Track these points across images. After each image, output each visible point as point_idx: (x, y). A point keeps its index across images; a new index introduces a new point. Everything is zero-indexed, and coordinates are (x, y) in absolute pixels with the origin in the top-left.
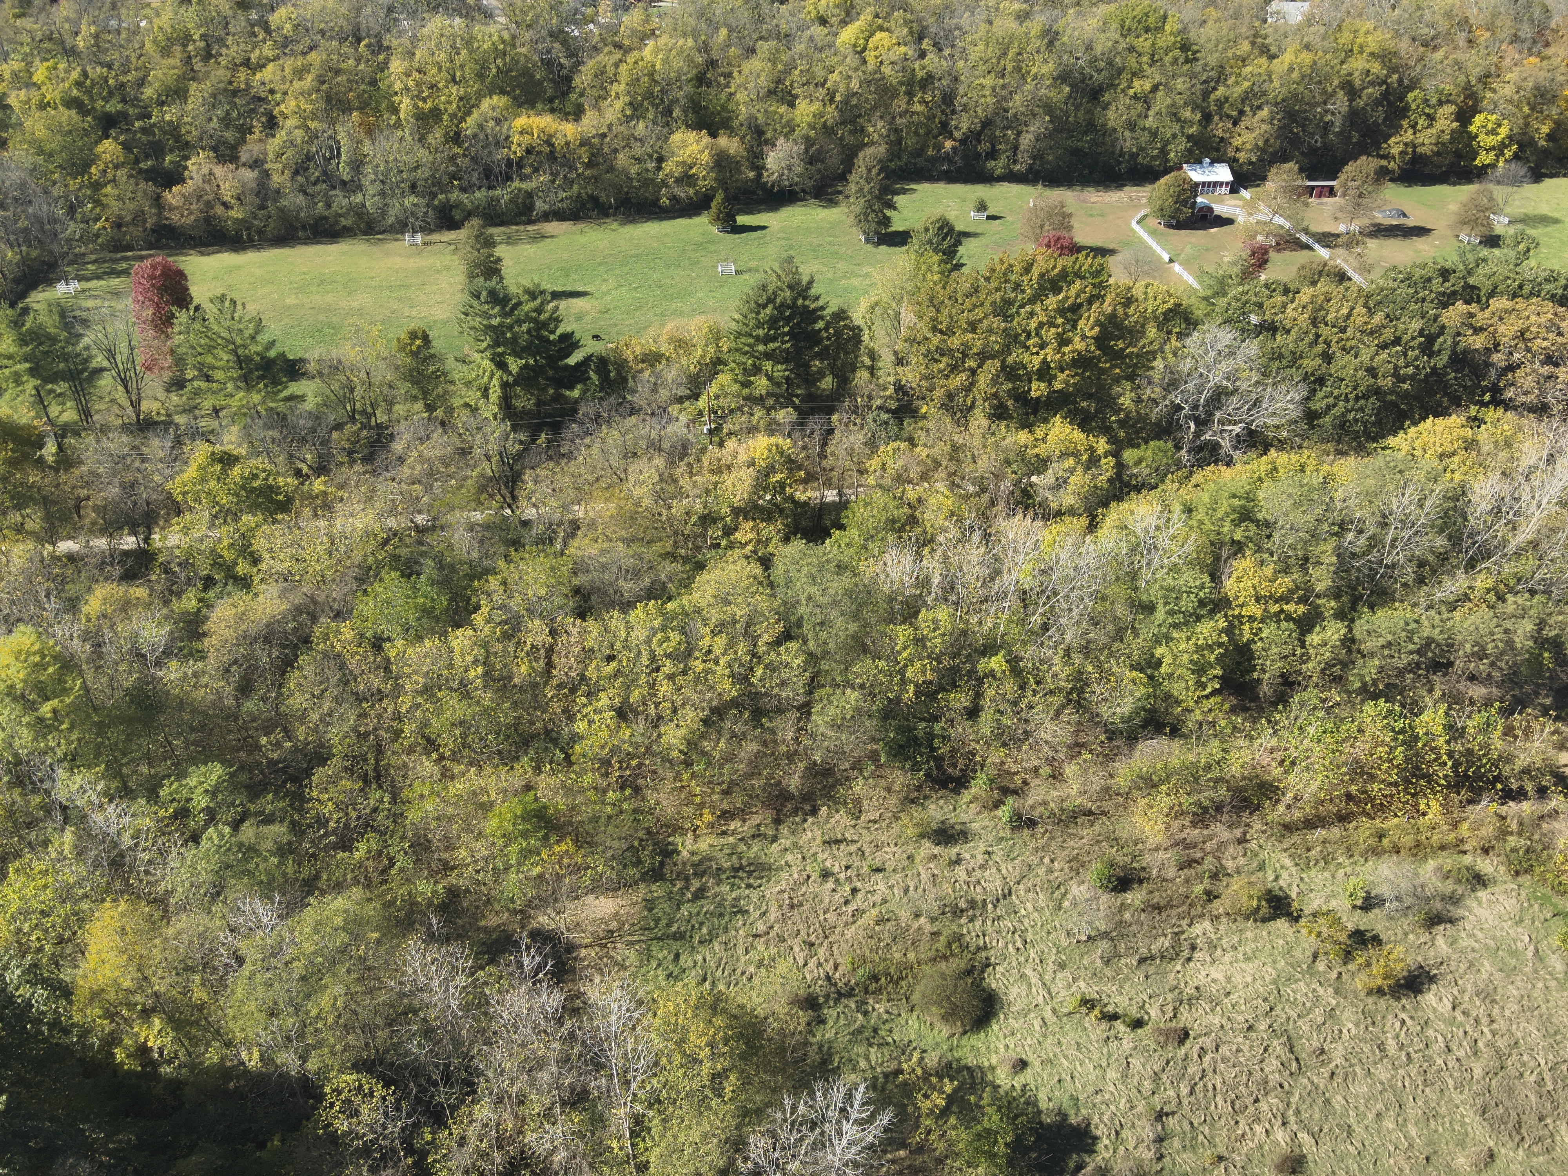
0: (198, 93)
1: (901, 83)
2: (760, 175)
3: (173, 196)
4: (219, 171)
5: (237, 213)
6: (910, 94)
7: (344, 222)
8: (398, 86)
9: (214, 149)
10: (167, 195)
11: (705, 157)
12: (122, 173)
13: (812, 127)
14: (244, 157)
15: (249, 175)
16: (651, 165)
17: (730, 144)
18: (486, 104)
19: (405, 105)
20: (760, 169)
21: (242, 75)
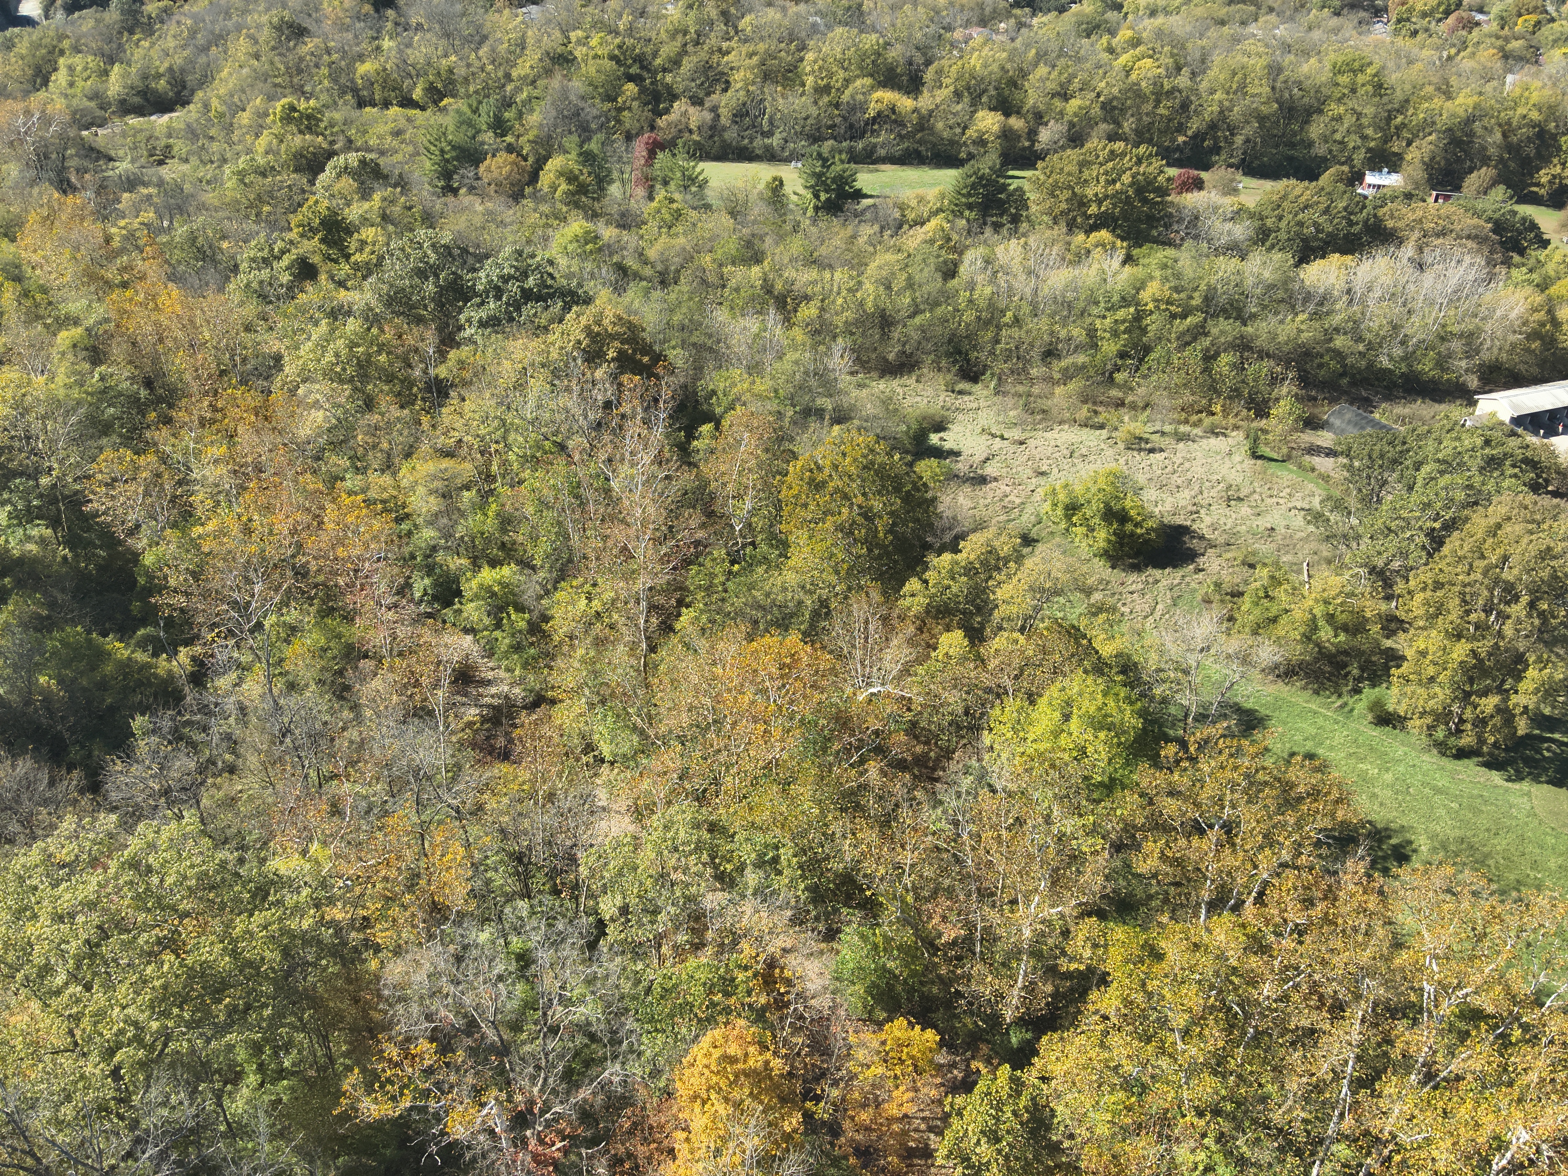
0: (688, 64)
1: (1153, 93)
2: (1033, 145)
3: (661, 122)
4: (692, 110)
5: (695, 137)
6: (1158, 102)
7: (758, 152)
8: (808, 69)
9: (690, 98)
10: (659, 121)
11: (996, 128)
12: (635, 104)
13: (1076, 115)
14: (707, 105)
15: (708, 116)
16: (958, 130)
17: (1016, 123)
18: (858, 83)
19: (810, 81)
20: (1033, 142)
21: (715, 58)
